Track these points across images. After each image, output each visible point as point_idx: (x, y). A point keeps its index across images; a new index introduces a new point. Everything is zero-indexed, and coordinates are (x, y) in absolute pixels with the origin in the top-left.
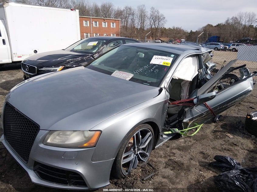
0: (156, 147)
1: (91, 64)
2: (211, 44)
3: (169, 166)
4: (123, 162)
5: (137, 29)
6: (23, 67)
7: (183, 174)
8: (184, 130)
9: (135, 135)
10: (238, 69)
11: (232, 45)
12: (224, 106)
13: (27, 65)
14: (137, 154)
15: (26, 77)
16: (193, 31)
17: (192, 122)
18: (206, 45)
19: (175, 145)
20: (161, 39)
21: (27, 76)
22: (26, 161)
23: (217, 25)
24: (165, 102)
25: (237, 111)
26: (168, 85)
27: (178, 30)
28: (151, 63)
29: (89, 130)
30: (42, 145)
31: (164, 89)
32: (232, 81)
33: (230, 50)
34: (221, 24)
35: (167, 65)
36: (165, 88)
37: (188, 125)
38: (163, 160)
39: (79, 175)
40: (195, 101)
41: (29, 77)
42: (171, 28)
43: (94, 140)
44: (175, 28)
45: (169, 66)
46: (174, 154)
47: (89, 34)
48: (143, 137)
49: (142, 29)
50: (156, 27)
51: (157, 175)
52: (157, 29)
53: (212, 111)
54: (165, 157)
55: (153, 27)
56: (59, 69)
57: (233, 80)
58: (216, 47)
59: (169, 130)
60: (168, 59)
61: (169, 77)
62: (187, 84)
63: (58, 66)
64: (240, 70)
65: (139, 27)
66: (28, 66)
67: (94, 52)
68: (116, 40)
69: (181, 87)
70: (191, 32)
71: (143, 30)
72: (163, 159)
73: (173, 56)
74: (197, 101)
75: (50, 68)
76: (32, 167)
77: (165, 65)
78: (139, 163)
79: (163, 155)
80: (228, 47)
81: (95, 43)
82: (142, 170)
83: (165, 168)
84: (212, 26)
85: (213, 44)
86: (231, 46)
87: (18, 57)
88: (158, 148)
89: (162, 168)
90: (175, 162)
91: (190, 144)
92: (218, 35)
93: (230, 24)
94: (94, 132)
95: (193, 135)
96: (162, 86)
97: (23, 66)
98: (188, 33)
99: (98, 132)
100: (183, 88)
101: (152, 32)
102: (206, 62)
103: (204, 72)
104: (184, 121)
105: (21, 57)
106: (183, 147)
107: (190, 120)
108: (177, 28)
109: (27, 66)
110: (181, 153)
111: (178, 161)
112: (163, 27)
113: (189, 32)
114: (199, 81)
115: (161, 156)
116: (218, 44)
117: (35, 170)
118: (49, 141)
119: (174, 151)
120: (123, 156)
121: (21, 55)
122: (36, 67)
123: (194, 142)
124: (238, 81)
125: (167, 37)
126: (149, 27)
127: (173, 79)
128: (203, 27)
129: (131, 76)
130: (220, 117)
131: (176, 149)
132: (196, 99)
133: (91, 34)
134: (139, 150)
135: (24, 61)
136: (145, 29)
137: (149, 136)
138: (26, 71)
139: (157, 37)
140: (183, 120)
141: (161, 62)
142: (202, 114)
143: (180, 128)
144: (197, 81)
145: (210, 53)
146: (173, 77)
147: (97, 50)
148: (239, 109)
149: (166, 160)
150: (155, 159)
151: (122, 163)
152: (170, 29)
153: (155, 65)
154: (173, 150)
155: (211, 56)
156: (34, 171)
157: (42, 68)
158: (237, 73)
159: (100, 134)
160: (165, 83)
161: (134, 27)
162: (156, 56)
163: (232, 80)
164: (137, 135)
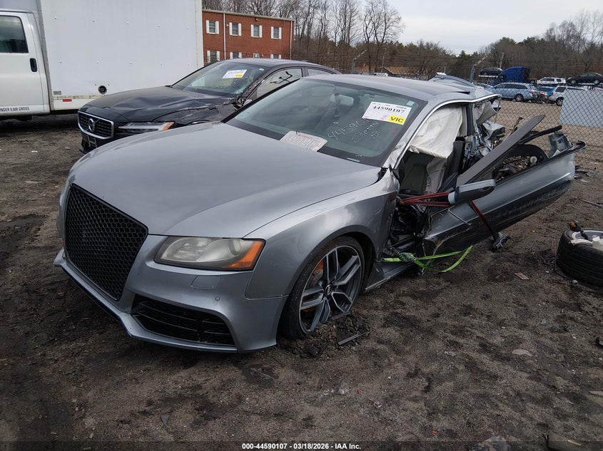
0: (366, 289)
1: (236, 117)
2: (507, 86)
3: (392, 323)
4: (302, 306)
5: (333, 44)
6: (80, 123)
7: (418, 338)
8: (426, 258)
9: (327, 255)
10: (547, 135)
11: (557, 91)
12: (510, 212)
13: (91, 117)
14: (330, 296)
15: (87, 144)
16: (467, 53)
17: (443, 241)
18: (496, 88)
19: (406, 289)
20: (388, 69)
21: (90, 141)
22: (116, 297)
23: (525, 41)
24: (390, 197)
25: (544, 231)
26: (398, 163)
27: (431, 49)
28: (364, 117)
29: (242, 239)
30: (151, 264)
31: (388, 171)
32: (531, 161)
33: (552, 102)
34: (534, 38)
35: (397, 122)
36: (391, 169)
37: (435, 247)
38: (381, 314)
39: (223, 322)
40: (451, 197)
41: (95, 143)
42: (415, 44)
43: (250, 258)
44: (425, 44)
45: (403, 124)
46: (403, 304)
47: (218, 53)
48: (342, 263)
49: (344, 44)
50: (380, 40)
51: (368, 338)
52: (380, 46)
53: (485, 221)
54: (385, 309)
55: (371, 39)
56: (161, 127)
57: (534, 159)
58: (519, 93)
59: (396, 256)
60: (401, 109)
61: (400, 146)
62: (440, 168)
63: (160, 122)
64: (551, 137)
65: (338, 40)
66: (94, 119)
67: (237, 93)
68: (284, 68)
69: (426, 174)
70: (463, 54)
71: (348, 46)
72: (381, 312)
73: (411, 103)
74: (456, 198)
75: (143, 125)
76: (129, 309)
77: (394, 122)
78: (333, 314)
79: (381, 306)
80: (546, 94)
81: (240, 74)
82: (339, 328)
83: (384, 326)
84: (512, 42)
85: (512, 86)
86: (554, 92)
87: (64, 101)
88: (371, 291)
89: (378, 328)
90: (405, 318)
91: (437, 288)
92: (526, 65)
93: (556, 40)
94: (251, 242)
95: (445, 271)
96: (386, 165)
97: (80, 120)
98: (454, 57)
99: (259, 244)
100: (431, 176)
101: (368, 51)
102: (482, 121)
103: (477, 142)
104: (426, 238)
105: (70, 100)
106: (422, 293)
107: (440, 237)
108: (428, 44)
109: (91, 119)
110: (418, 303)
111: (410, 317)
112: (394, 41)
113: (457, 56)
114: (464, 161)
115: (377, 307)
116: (524, 87)
117: (136, 314)
118: (165, 256)
119: (404, 299)
120: (305, 294)
121: (70, 97)
122: (112, 123)
123: (447, 284)
124: (543, 160)
125: (405, 65)
126: (362, 39)
127: (408, 151)
128: (492, 45)
129: (322, 142)
130: (507, 239)
131: (406, 295)
132: (454, 193)
133: (222, 52)
134: (333, 288)
135: (84, 109)
136: (353, 44)
137: (355, 263)
138: (89, 131)
139: (380, 64)
140: (424, 236)
141: (385, 116)
142: (465, 226)
143: (419, 253)
144: (462, 160)
145: (492, 103)
146: (409, 148)
147: (245, 90)
148: (550, 227)
149: (387, 314)
150: (365, 312)
151: (301, 308)
152: (411, 47)
153: (372, 121)
154: (401, 297)
155: (496, 109)
156: (132, 315)
157: (125, 123)
158: (542, 143)
159: (263, 246)
160: (393, 160)
161: (326, 38)
162: (377, 104)
163: (532, 158)
164: (331, 256)
